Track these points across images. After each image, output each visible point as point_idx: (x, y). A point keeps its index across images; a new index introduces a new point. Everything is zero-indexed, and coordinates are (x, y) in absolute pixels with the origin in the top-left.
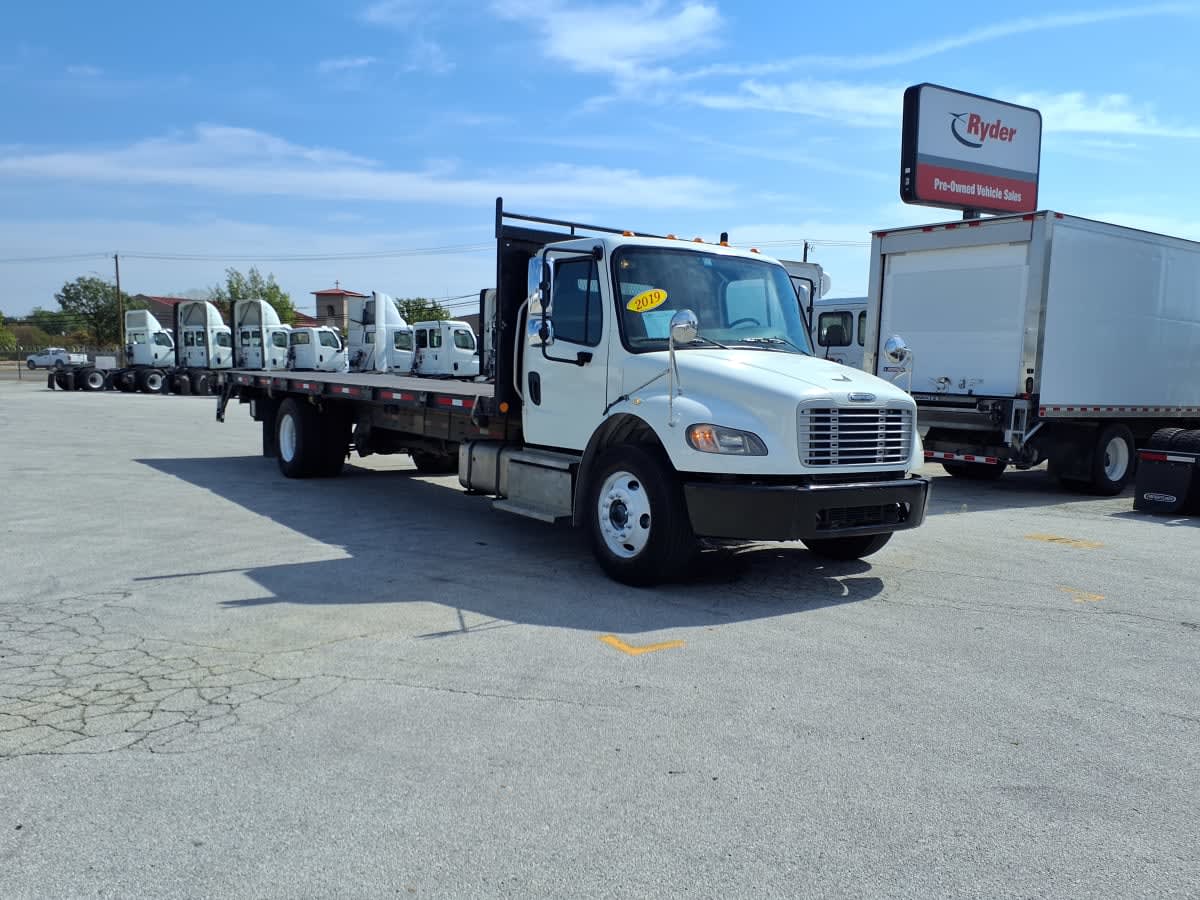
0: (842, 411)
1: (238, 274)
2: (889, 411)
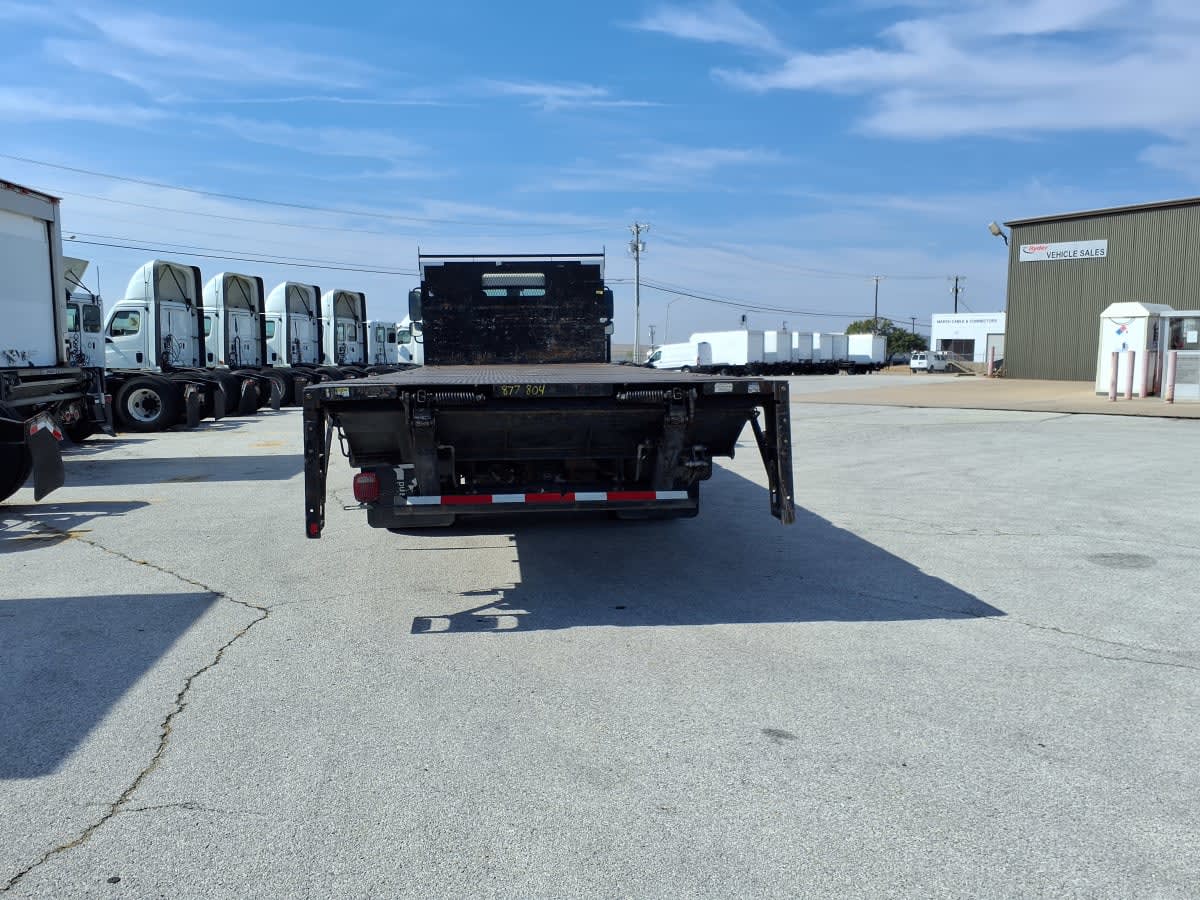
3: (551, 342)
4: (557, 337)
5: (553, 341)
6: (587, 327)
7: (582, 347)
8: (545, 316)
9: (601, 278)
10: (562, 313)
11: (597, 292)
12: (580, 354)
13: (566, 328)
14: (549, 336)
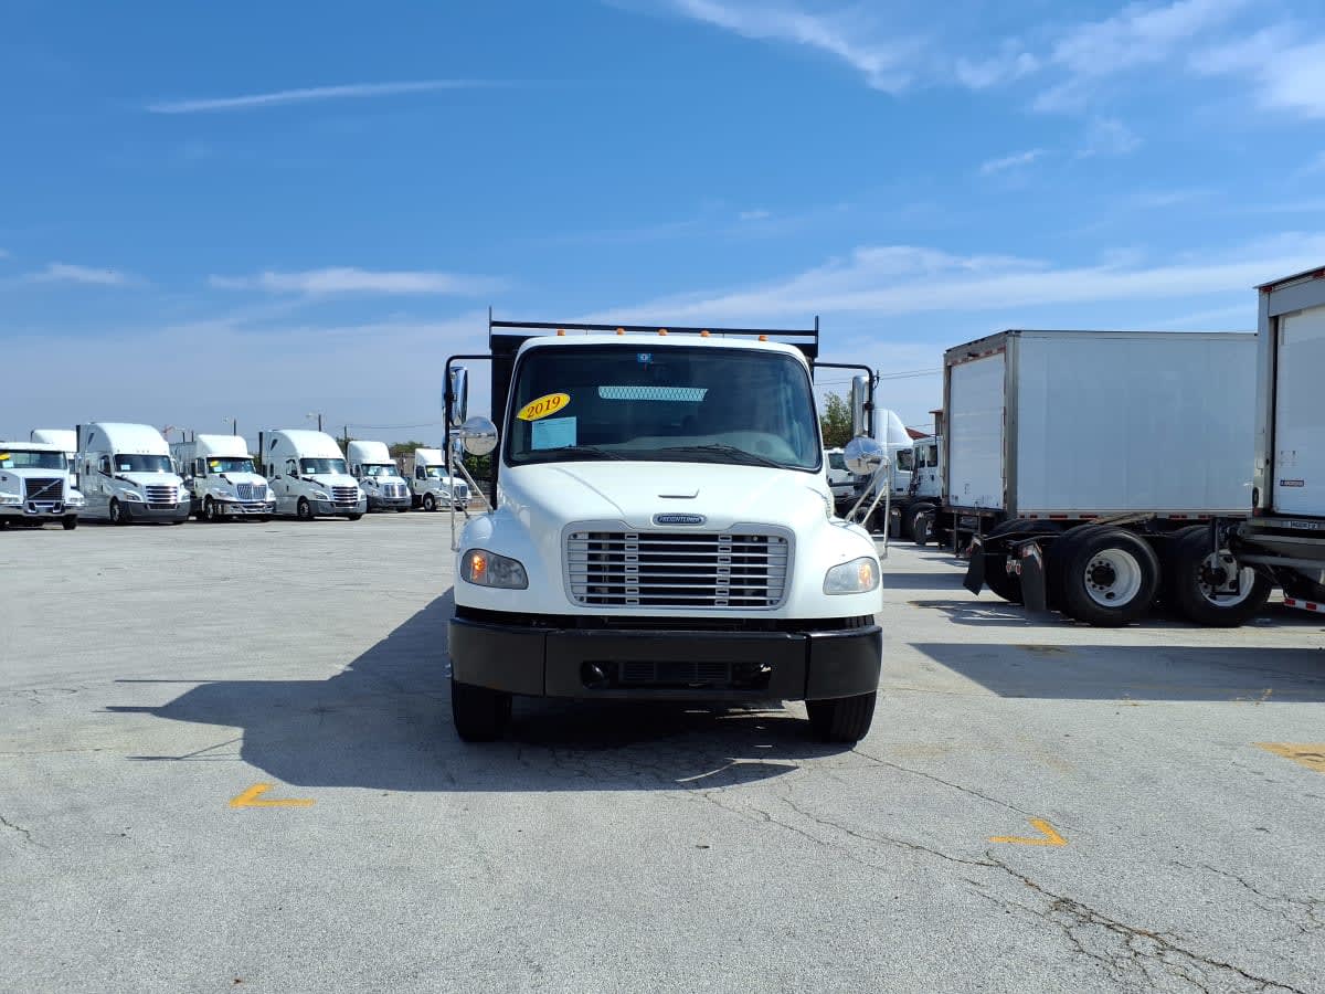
0: (643, 536)
1: (836, 398)
2: (736, 538)
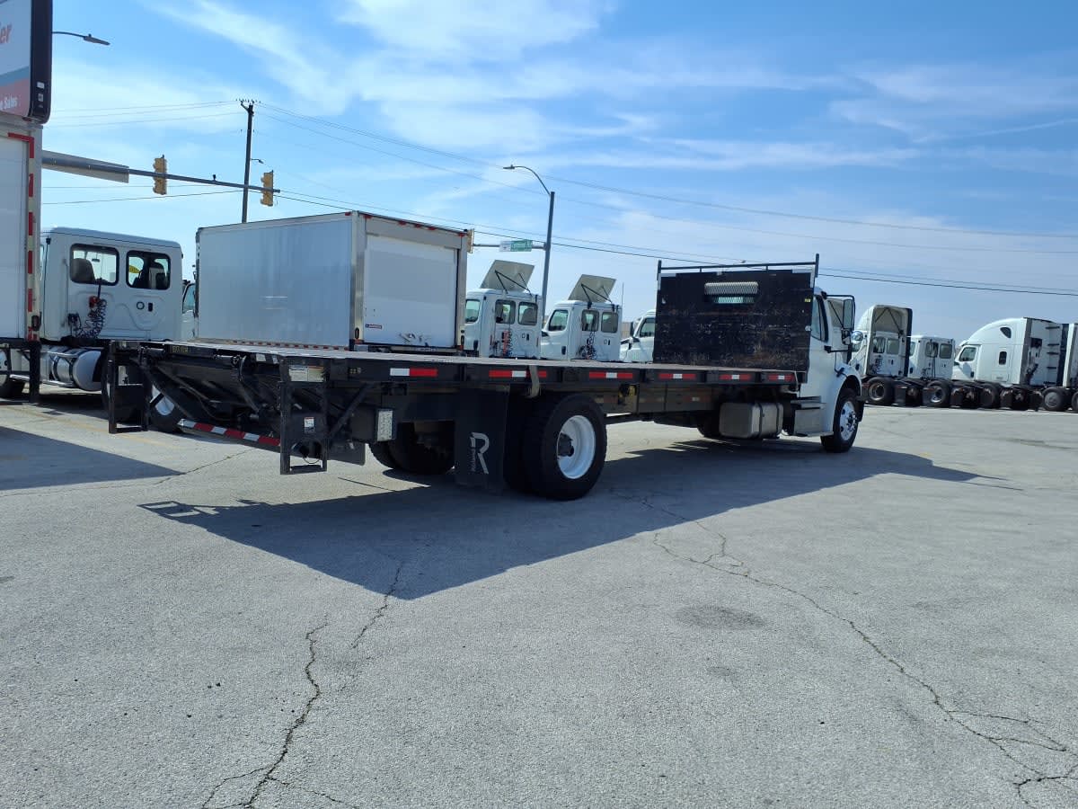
3: (758, 348)
4: (763, 343)
5: (760, 347)
6: (793, 335)
7: (786, 355)
8: (754, 323)
9: (811, 286)
10: (772, 320)
11: (806, 300)
12: (784, 362)
13: (773, 335)
14: (756, 342)
